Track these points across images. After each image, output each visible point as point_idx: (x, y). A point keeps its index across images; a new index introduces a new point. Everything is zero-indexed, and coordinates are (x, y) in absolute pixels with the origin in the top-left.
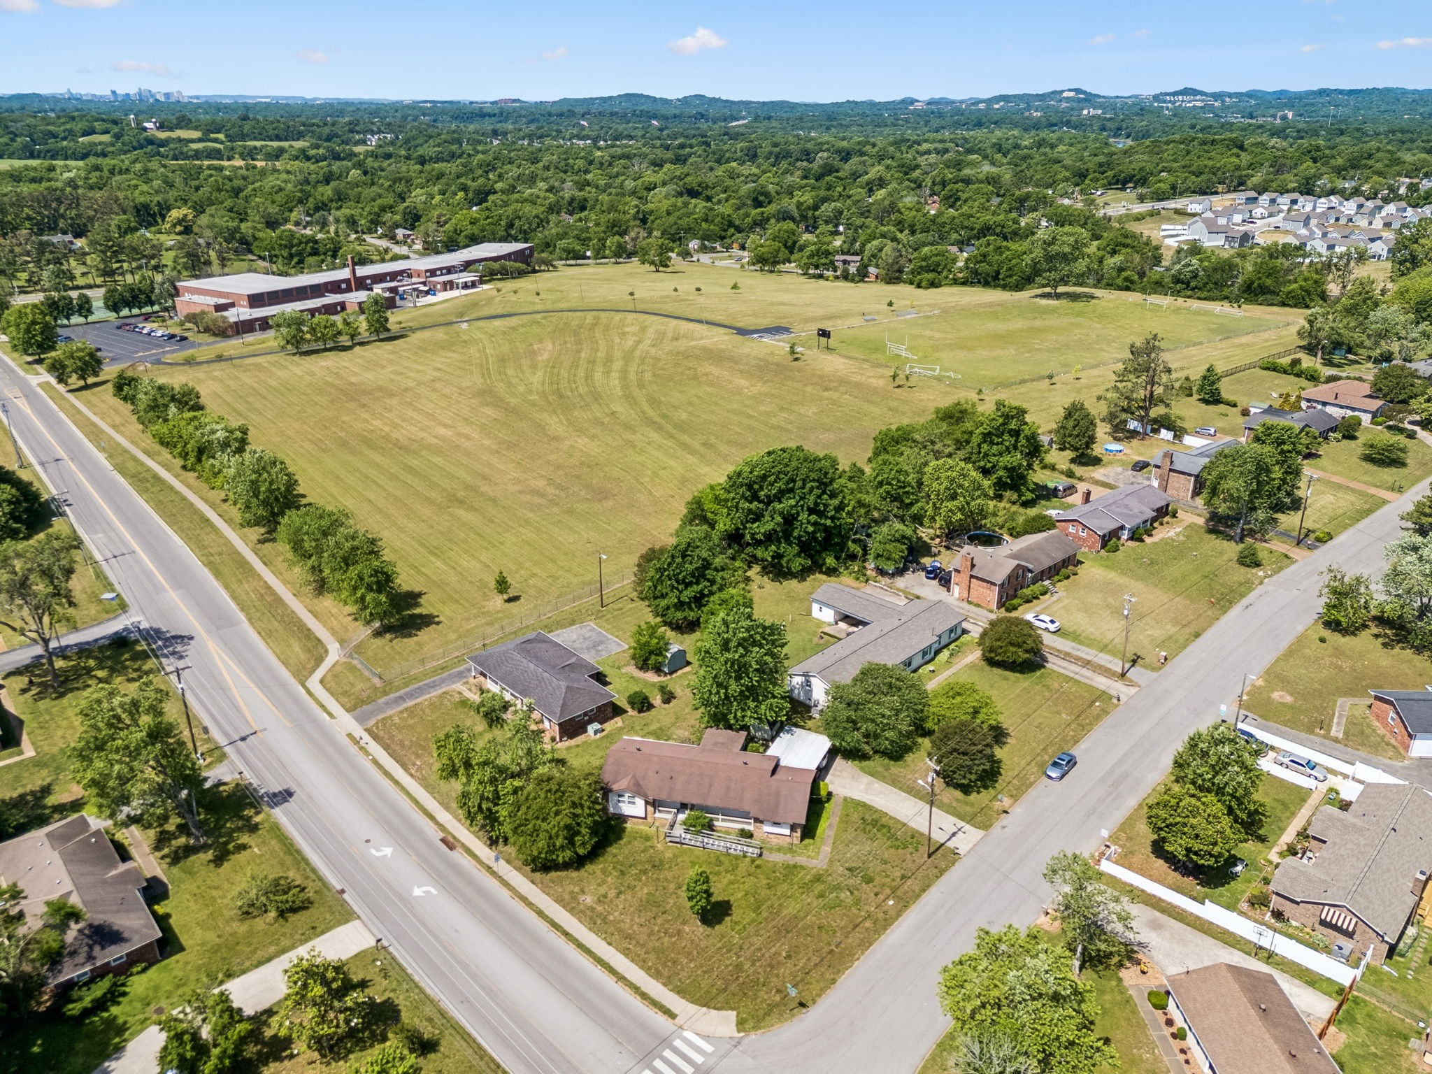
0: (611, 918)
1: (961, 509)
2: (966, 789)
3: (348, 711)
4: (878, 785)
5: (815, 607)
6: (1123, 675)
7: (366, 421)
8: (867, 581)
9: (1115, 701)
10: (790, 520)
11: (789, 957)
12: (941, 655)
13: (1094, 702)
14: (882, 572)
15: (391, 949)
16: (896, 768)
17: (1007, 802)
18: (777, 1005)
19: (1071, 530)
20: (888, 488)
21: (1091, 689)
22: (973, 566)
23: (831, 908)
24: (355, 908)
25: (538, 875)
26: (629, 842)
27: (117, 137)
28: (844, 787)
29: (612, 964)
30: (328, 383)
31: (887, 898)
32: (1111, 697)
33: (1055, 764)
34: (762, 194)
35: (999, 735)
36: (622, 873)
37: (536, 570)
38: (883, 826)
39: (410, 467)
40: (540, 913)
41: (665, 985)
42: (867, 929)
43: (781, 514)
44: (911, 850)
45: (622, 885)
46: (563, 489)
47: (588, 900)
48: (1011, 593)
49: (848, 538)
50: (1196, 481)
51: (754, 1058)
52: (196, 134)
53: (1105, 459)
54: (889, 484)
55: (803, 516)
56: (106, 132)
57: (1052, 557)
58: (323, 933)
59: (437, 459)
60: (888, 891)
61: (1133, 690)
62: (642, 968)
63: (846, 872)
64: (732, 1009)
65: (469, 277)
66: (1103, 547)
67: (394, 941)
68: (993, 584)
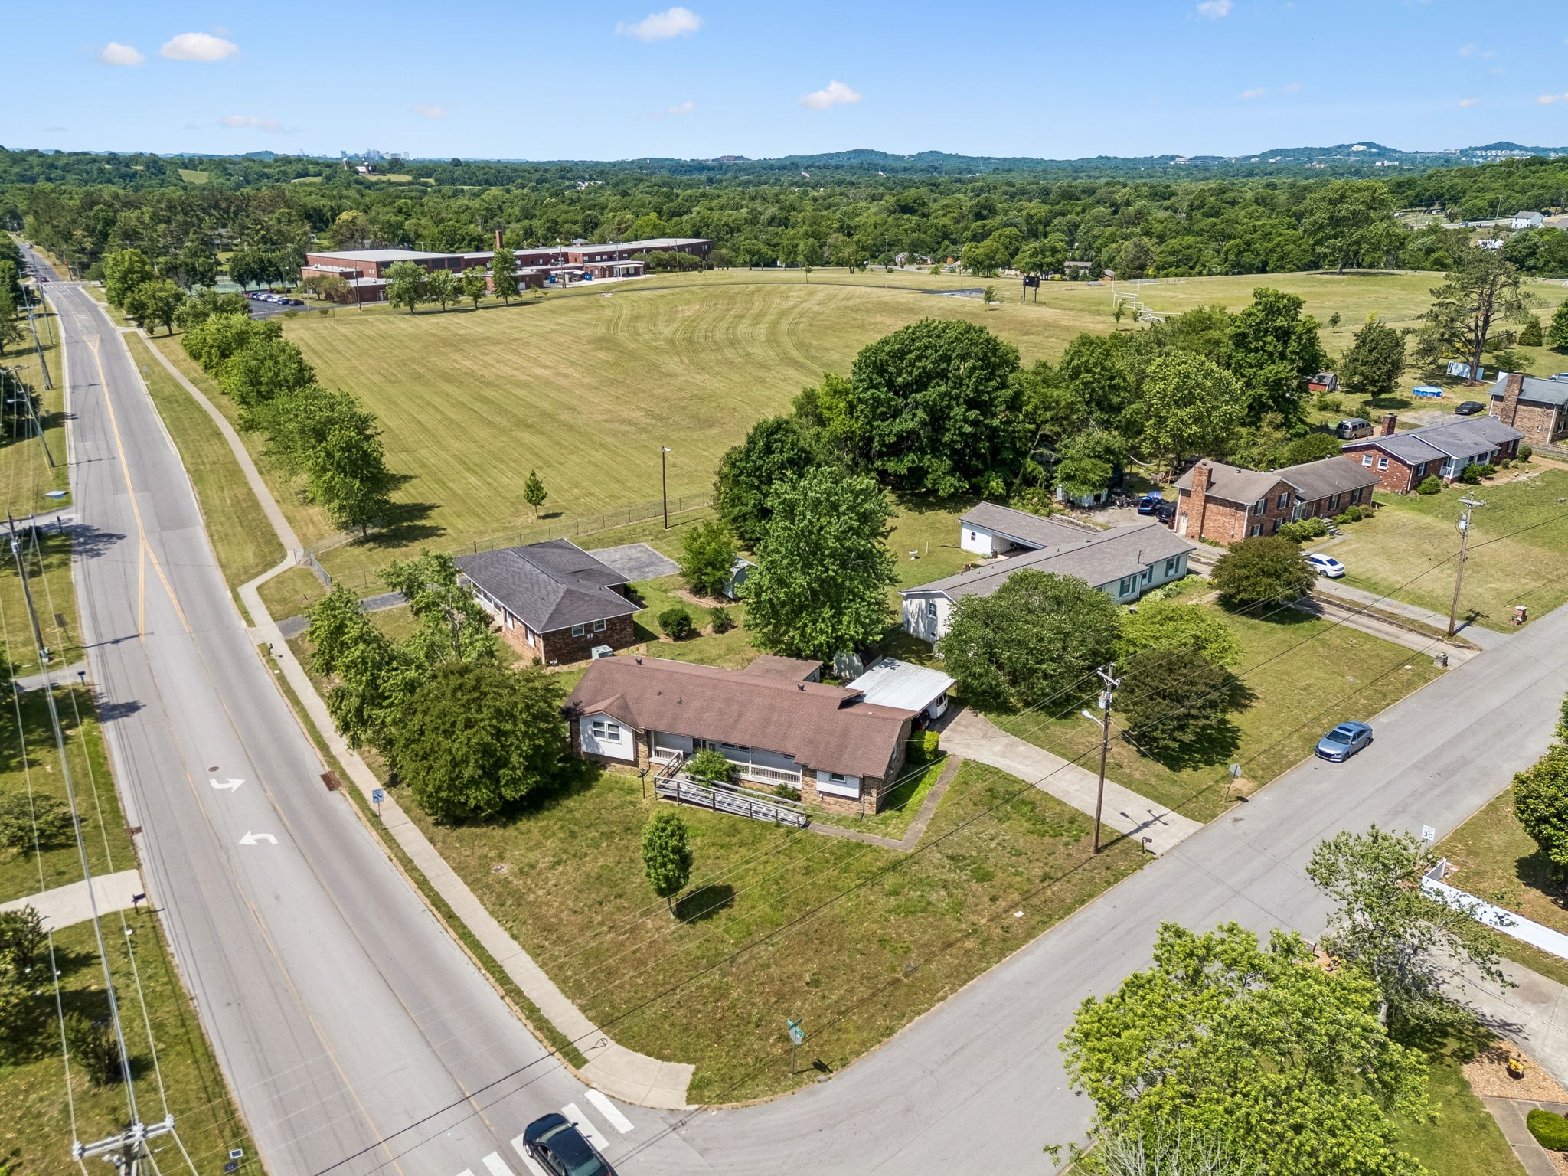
0: (531, 898)
1: (1197, 420)
2: (1173, 762)
3: (275, 620)
4: (1024, 748)
5: (966, 533)
6: (1451, 634)
7: (456, 361)
8: (1049, 514)
9: (1439, 665)
10: (938, 418)
11: (815, 983)
12: (1151, 595)
13: (1402, 664)
14: (1072, 504)
15: (161, 915)
16: (1060, 729)
17: (1241, 784)
18: (775, 1062)
19: (1365, 461)
20: (1088, 377)
21: (1397, 649)
22: (1210, 484)
23: (908, 913)
24: (142, 854)
25: (441, 831)
26: (599, 795)
27: (329, 178)
28: (968, 746)
29: (507, 969)
30: (432, 335)
31: (1014, 906)
32: (1431, 661)
33: (1334, 736)
34: (985, 208)
35: (1238, 696)
36: (573, 835)
37: (595, 490)
38: (1023, 802)
39: (486, 398)
40: (423, 884)
41: (584, 1009)
42: (967, 952)
43: (926, 406)
44: (1065, 839)
45: (565, 851)
46: (661, 418)
47: (505, 869)
48: (1269, 526)
49: (1026, 453)
50: (1559, 415)
51: (703, 1152)
52: (409, 178)
53: (1415, 403)
54: (1088, 371)
55: (958, 412)
56: (319, 174)
57: (1335, 486)
58: (71, 881)
59: (521, 392)
60: (1016, 896)
61: (1468, 654)
62: (553, 978)
63: (946, 861)
64: (689, 1061)
65: (631, 264)
66: (1414, 487)
67: (171, 904)
68: (1240, 507)
